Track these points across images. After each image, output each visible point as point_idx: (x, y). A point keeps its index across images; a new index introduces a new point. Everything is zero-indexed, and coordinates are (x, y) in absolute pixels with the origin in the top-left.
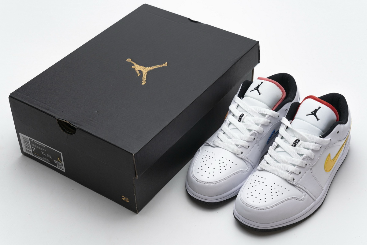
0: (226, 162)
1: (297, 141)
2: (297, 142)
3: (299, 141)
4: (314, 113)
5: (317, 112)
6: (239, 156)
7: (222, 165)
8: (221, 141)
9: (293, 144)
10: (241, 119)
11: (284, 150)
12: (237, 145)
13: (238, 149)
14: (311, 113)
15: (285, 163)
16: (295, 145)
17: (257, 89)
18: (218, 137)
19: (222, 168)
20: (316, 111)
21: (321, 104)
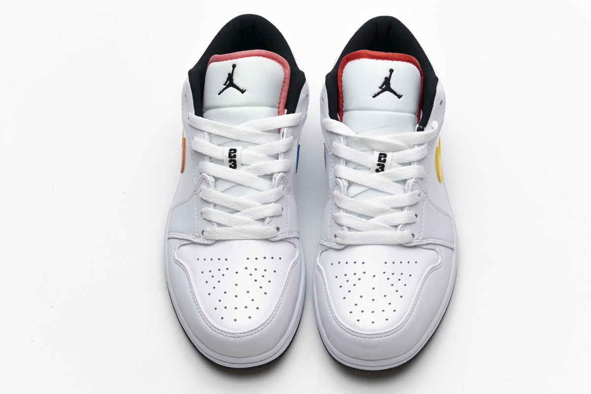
0: (261, 264)
1: (382, 157)
2: (382, 159)
3: (385, 156)
4: (386, 86)
5: (391, 82)
6: (276, 239)
7: (257, 275)
8: (219, 225)
9: (378, 167)
10: (235, 161)
11: (367, 187)
12: (263, 220)
13: (269, 227)
14: (381, 90)
15: (383, 212)
16: (381, 167)
17: (230, 82)
18: (209, 221)
19: (262, 282)
20: (387, 81)
21: (390, 62)
